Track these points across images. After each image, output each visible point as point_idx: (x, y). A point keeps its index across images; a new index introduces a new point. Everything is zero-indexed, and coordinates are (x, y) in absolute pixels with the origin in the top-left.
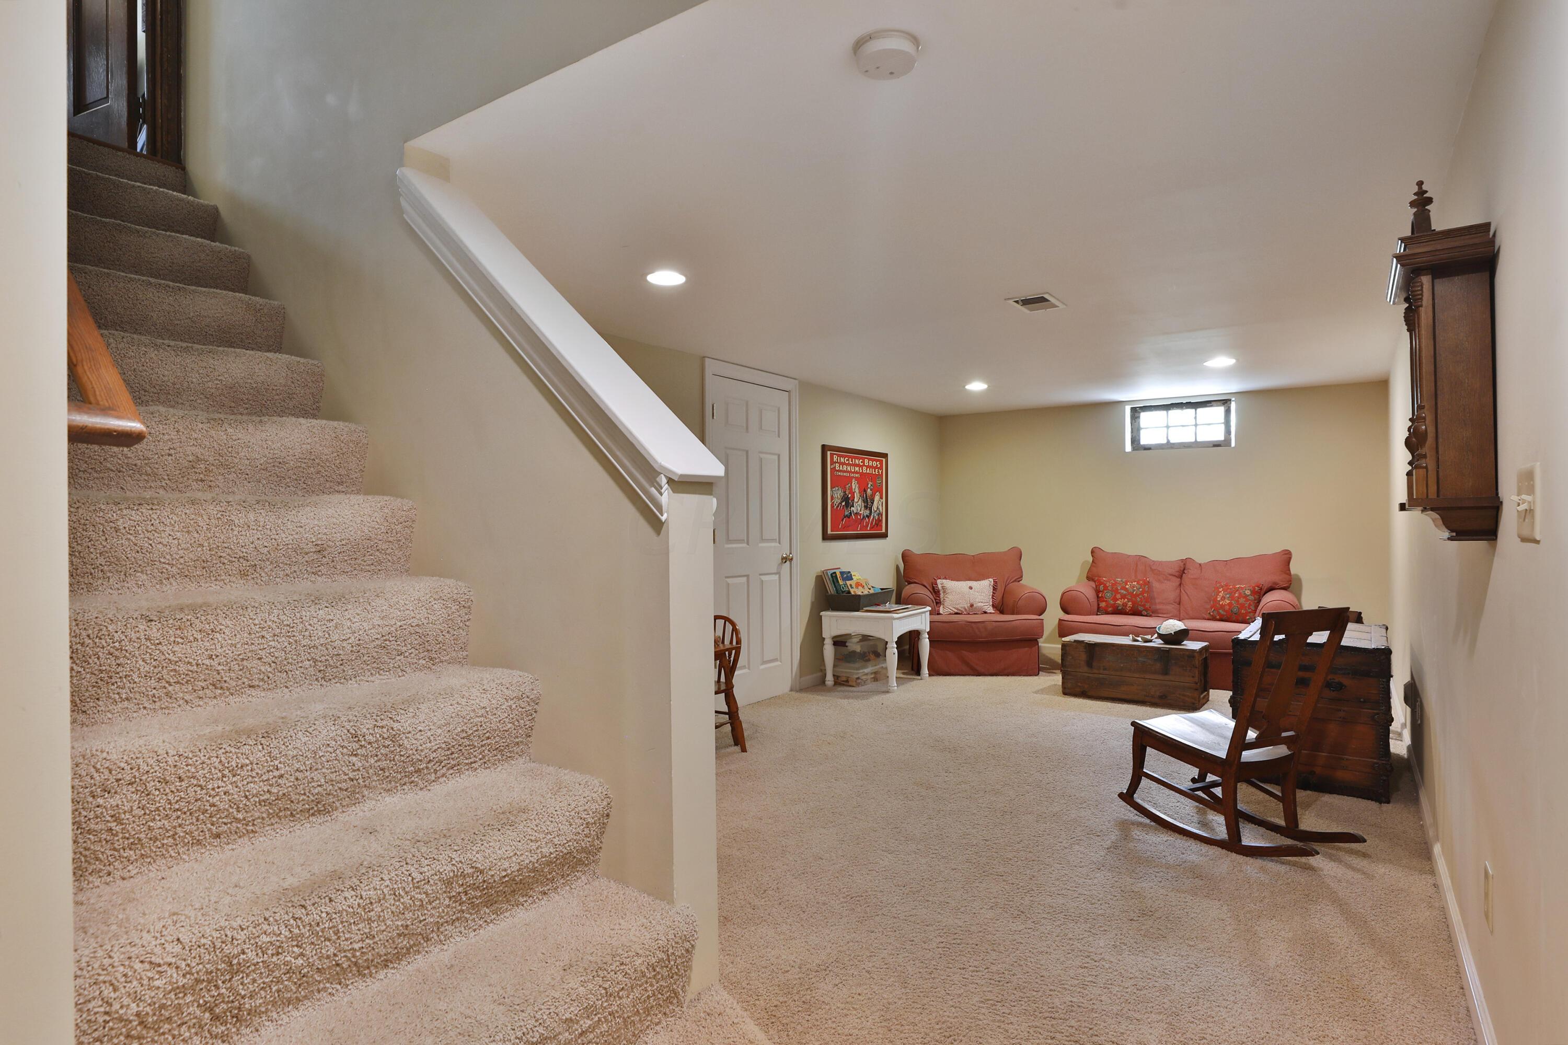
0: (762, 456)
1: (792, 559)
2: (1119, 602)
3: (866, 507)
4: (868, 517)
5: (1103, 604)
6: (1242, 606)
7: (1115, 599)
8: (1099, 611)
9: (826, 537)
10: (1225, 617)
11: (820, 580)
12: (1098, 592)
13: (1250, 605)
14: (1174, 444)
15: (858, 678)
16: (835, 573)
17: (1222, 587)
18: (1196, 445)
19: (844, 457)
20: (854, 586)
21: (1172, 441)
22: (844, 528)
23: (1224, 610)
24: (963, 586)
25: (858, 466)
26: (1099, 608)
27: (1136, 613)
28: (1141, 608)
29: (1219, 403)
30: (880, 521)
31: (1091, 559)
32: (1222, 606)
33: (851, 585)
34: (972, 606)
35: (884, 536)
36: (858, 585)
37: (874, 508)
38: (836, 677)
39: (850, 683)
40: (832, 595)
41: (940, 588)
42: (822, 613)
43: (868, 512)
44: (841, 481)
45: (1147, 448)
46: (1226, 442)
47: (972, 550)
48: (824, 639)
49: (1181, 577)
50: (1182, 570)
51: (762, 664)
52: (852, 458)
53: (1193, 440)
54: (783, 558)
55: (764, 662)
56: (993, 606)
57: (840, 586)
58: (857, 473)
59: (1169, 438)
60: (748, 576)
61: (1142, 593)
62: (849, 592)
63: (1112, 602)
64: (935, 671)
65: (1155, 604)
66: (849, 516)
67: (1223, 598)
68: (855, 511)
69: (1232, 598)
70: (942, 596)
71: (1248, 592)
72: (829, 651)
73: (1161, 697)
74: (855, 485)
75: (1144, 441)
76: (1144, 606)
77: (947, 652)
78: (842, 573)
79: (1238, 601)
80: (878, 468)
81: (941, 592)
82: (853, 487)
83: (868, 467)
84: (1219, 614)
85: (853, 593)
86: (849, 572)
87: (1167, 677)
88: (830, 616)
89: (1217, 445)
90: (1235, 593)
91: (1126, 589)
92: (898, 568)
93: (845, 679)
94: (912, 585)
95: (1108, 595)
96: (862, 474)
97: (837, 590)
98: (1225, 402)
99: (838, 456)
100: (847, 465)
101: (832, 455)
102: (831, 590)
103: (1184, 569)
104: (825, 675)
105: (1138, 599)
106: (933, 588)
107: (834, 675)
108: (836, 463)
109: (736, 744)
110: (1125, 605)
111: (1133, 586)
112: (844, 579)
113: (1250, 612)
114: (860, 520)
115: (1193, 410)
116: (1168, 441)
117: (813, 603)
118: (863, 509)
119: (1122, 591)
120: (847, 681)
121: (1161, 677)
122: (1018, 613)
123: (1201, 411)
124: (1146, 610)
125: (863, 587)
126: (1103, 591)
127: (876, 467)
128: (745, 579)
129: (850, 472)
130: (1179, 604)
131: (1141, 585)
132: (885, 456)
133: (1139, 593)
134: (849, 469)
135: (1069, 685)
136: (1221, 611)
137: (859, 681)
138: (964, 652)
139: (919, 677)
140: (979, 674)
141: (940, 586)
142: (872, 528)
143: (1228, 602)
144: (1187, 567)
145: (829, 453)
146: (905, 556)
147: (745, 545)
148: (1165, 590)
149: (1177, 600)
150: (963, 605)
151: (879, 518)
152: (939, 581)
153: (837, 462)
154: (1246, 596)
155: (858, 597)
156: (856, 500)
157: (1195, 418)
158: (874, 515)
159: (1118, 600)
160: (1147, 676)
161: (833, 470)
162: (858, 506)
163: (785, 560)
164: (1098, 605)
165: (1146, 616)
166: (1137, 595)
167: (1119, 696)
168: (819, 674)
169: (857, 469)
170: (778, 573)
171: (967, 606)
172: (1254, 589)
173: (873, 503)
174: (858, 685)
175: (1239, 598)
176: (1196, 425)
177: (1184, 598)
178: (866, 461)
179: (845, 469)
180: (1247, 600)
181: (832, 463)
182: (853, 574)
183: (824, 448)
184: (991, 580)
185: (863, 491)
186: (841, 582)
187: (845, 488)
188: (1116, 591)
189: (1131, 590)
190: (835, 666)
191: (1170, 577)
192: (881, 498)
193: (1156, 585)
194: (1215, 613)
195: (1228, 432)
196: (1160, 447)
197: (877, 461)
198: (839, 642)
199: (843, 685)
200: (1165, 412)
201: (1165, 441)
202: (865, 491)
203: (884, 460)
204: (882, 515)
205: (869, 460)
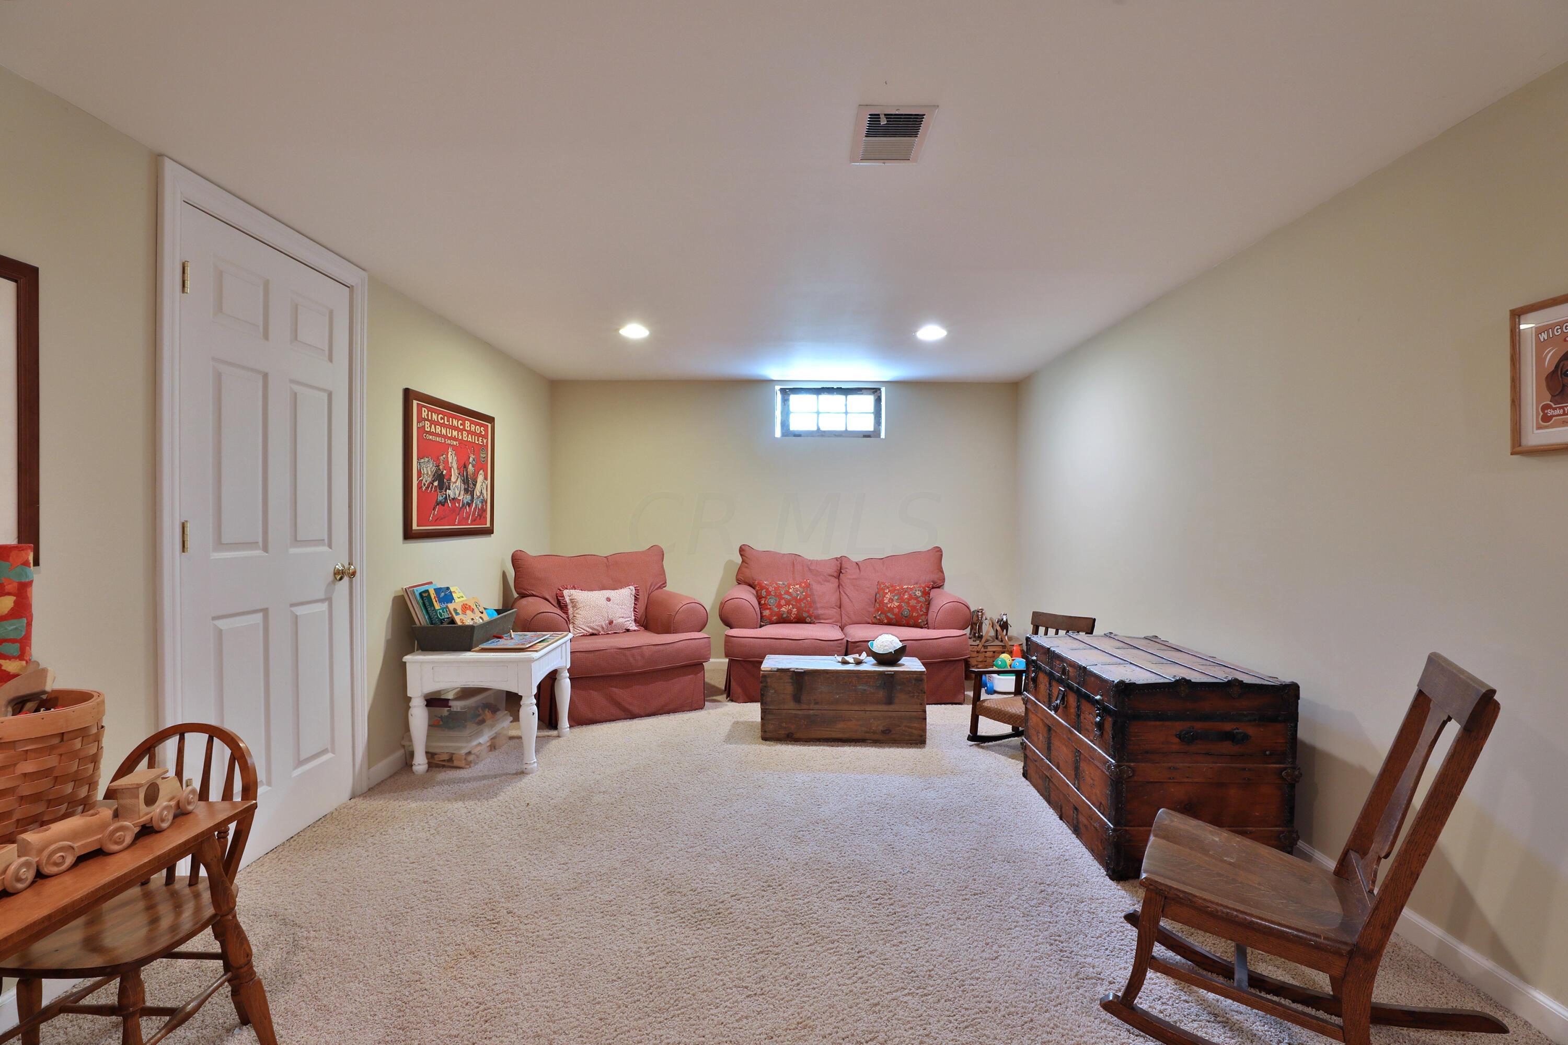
0: (296, 388)
1: (354, 574)
2: (783, 609)
3: (466, 491)
4: (469, 505)
5: (766, 613)
6: (914, 608)
7: (780, 606)
8: (764, 621)
9: (409, 534)
10: (894, 621)
11: (401, 604)
12: (759, 598)
13: (921, 607)
14: (824, 432)
15: (469, 753)
16: (427, 591)
17: (888, 588)
18: (846, 434)
19: (438, 413)
20: (459, 611)
21: (822, 429)
22: (436, 521)
23: (894, 614)
24: (597, 597)
25: (456, 428)
26: (762, 617)
27: (800, 620)
28: (805, 615)
29: (869, 391)
30: (483, 510)
31: (739, 560)
32: (891, 609)
33: (455, 610)
34: (611, 623)
35: (489, 532)
36: (466, 608)
37: (477, 492)
38: (430, 755)
39: (456, 763)
40: (422, 628)
41: (568, 601)
42: (407, 658)
43: (468, 497)
44: (433, 450)
45: (797, 435)
46: (875, 434)
47: (604, 550)
48: (410, 699)
49: (838, 577)
50: (840, 568)
51: (296, 767)
52: (449, 416)
53: (844, 429)
54: (337, 573)
55: (300, 763)
56: (635, 620)
57: (436, 611)
58: (455, 439)
59: (820, 425)
60: (265, 611)
61: (806, 597)
62: (453, 621)
63: (776, 609)
64: (577, 720)
65: (816, 609)
66: (443, 504)
67: (891, 600)
68: (452, 496)
69: (901, 600)
70: (570, 611)
71: (918, 593)
72: (419, 717)
73: (883, 732)
74: (452, 458)
75: (794, 426)
76: (808, 612)
77: (592, 691)
78: (438, 591)
79: (908, 603)
80: (483, 436)
81: (570, 607)
82: (450, 460)
83: (469, 432)
84: (887, 617)
85: (459, 623)
86: (448, 588)
87: (892, 707)
88: (422, 663)
89: (867, 435)
90: (904, 595)
91: (790, 594)
92: (504, 575)
93: (446, 757)
94: (530, 599)
95: (772, 601)
96: (461, 441)
97: (430, 618)
98: (875, 391)
99: (429, 410)
100: (442, 425)
101: (420, 407)
102: (421, 618)
103: (841, 569)
104: (412, 755)
105: (803, 605)
106: (559, 602)
107: (427, 753)
108: (425, 420)
109: (245, 1020)
110: (790, 612)
111: (795, 589)
112: (441, 601)
113: (922, 615)
114: (457, 509)
115: (844, 397)
116: (819, 429)
117: (388, 642)
118: (462, 492)
119: (786, 596)
120: (451, 760)
121: (885, 708)
122: (676, 631)
123: (851, 398)
124: (810, 616)
125: (473, 610)
126: (765, 597)
127: (479, 435)
128: (259, 616)
129: (446, 437)
130: (840, 608)
131: (804, 588)
132: (491, 420)
133: (803, 597)
134: (444, 431)
135: (771, 727)
136: (889, 614)
137: (471, 758)
138: (614, 689)
139: (555, 733)
140: (633, 716)
141: (567, 599)
142: (474, 521)
143: (897, 604)
144: (844, 565)
145: (415, 402)
146: (517, 560)
147: (259, 553)
148: (825, 593)
149: (838, 604)
150: (599, 622)
151: (482, 507)
152: (566, 593)
153: (428, 420)
154: (917, 598)
155: (471, 628)
156: (453, 479)
157: (846, 405)
158: (477, 503)
159: (782, 606)
160: (869, 708)
161: (421, 430)
162: (456, 489)
163: (339, 575)
164: (761, 613)
165: (810, 623)
166: (801, 600)
167: (834, 735)
168: (400, 753)
169: (455, 433)
170: (328, 599)
171: (604, 623)
172: (925, 590)
173: (475, 485)
174: (469, 764)
175: (909, 599)
176: (846, 413)
177: (845, 599)
178: (467, 423)
179: (438, 431)
180: (918, 602)
181: (420, 419)
182: (452, 589)
183: (408, 395)
184: (632, 588)
185: (463, 467)
186: (437, 606)
187: (438, 459)
188: (780, 597)
189: (795, 595)
190: (429, 736)
191: (830, 578)
192: (486, 478)
193: (815, 586)
194: (883, 616)
195: (878, 422)
196: (810, 434)
197: (481, 425)
198: (434, 701)
199: (444, 766)
200: (815, 396)
201: (815, 429)
202: (465, 467)
203: (490, 425)
204: (486, 502)
205: (472, 422)
